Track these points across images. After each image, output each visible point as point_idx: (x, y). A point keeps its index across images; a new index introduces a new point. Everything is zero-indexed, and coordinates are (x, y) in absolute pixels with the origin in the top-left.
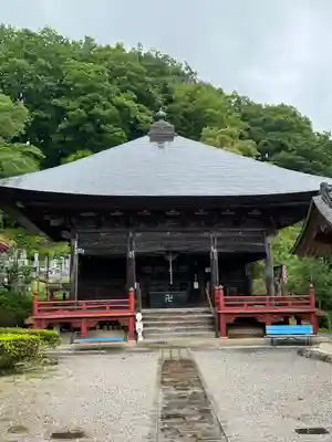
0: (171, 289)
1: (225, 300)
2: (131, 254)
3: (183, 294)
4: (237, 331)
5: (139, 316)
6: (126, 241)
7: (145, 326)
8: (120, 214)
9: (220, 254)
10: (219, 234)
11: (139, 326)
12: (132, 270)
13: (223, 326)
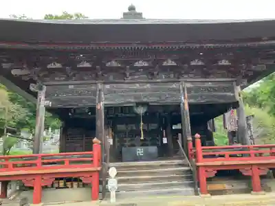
0: (144, 144)
1: (204, 151)
2: (100, 106)
3: (153, 149)
6: (94, 93)
9: (190, 105)
10: (189, 85)
11: (112, 184)
12: (101, 122)
13: (203, 180)
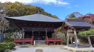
0: (39, 37)
1: (48, 39)
2: (33, 31)
3: (41, 38)
4: (50, 44)
5: (35, 41)
6: (32, 29)
7: (35, 43)
8: (31, 25)
9: (47, 32)
10: (47, 29)
11: (34, 43)
12: (33, 34)
13: (47, 43)
